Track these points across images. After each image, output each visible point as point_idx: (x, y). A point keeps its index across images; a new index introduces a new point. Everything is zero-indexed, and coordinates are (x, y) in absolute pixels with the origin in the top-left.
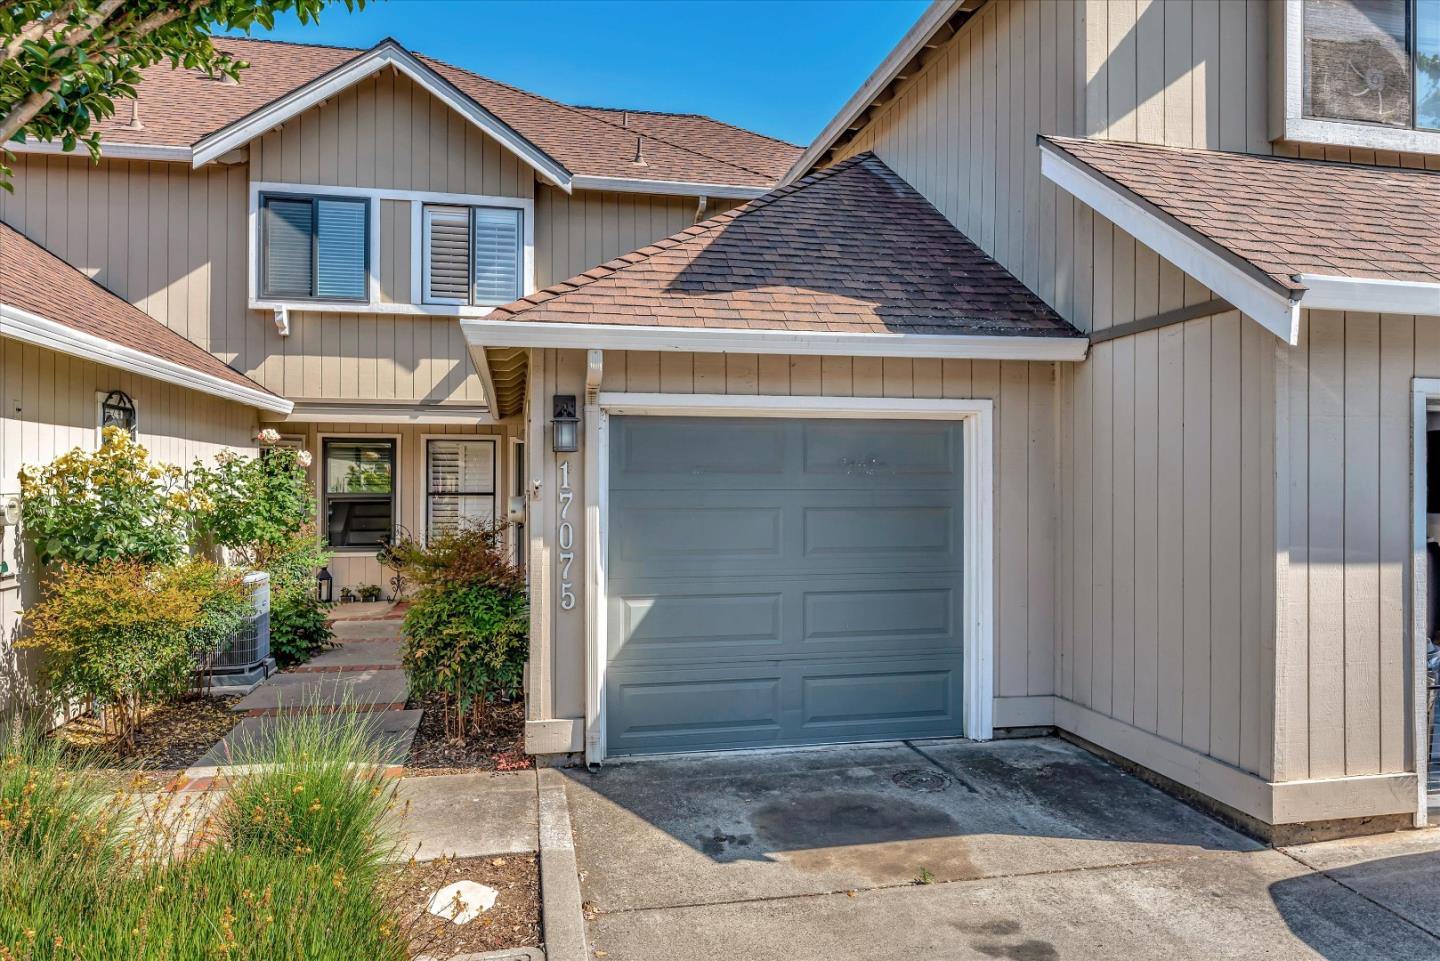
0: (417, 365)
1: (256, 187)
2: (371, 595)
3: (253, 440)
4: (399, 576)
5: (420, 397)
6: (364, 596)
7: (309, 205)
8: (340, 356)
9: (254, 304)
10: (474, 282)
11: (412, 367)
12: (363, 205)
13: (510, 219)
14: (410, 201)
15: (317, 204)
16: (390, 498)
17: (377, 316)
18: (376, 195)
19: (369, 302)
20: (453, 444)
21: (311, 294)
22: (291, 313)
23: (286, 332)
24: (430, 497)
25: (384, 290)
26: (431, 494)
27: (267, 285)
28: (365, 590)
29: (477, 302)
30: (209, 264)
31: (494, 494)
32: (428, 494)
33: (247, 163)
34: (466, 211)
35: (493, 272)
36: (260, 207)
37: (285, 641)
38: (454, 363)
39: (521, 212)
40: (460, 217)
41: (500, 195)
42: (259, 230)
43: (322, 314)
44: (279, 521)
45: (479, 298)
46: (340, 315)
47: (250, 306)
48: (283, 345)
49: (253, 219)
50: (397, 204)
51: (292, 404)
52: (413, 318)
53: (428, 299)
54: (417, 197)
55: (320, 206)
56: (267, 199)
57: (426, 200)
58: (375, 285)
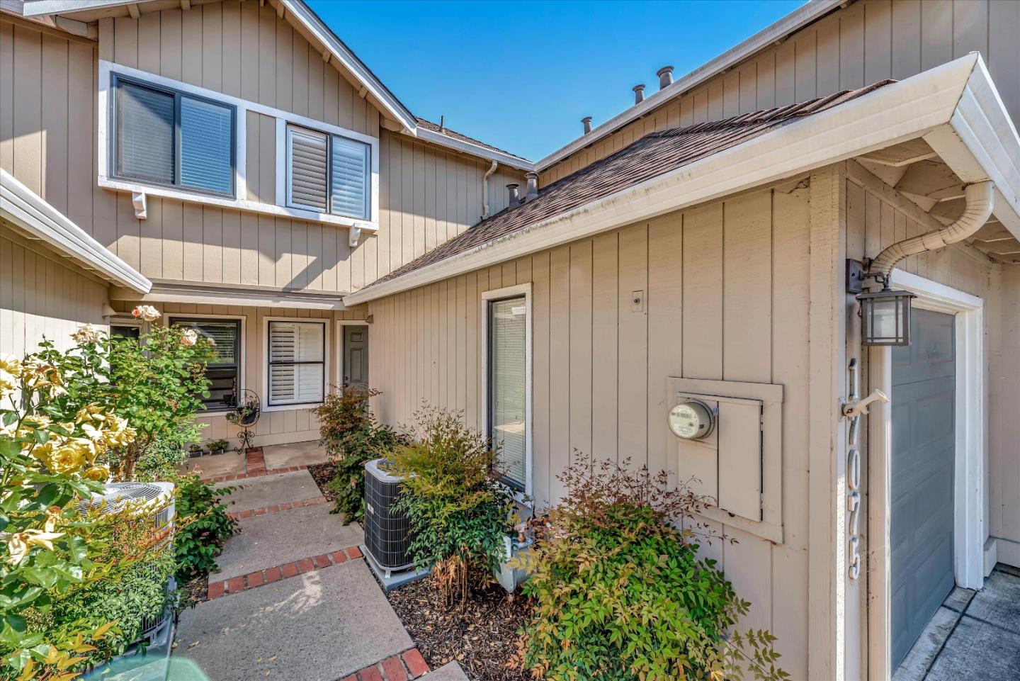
0: (280, 257)
1: (106, 67)
2: (221, 448)
3: (104, 317)
4: (246, 431)
5: (281, 285)
6: (213, 450)
7: (170, 99)
8: (203, 243)
9: (104, 181)
10: (330, 195)
11: (275, 258)
12: (229, 111)
13: (359, 151)
14: (275, 118)
15: (180, 100)
16: (236, 368)
17: (240, 213)
18: (243, 106)
19: (235, 199)
20: (291, 325)
21: (173, 182)
22: (149, 198)
23: (144, 214)
24: (271, 365)
25: (250, 188)
26: (271, 363)
27: (121, 166)
28: (213, 445)
29: (333, 212)
30: (44, 133)
31: (323, 363)
32: (269, 363)
33: (96, 41)
34: (324, 137)
35: (344, 190)
36: (112, 86)
37: (185, 553)
38: (312, 259)
39: (369, 147)
40: (319, 141)
41: (352, 130)
42: (111, 110)
43: (183, 203)
44: (158, 406)
45: (334, 209)
46: (204, 207)
47: (100, 184)
48: (140, 227)
49: (103, 97)
50: (262, 116)
51: (151, 284)
52: (276, 218)
53: (290, 203)
54: (282, 116)
55: (182, 103)
56: (120, 81)
57: (289, 120)
58: (241, 183)
